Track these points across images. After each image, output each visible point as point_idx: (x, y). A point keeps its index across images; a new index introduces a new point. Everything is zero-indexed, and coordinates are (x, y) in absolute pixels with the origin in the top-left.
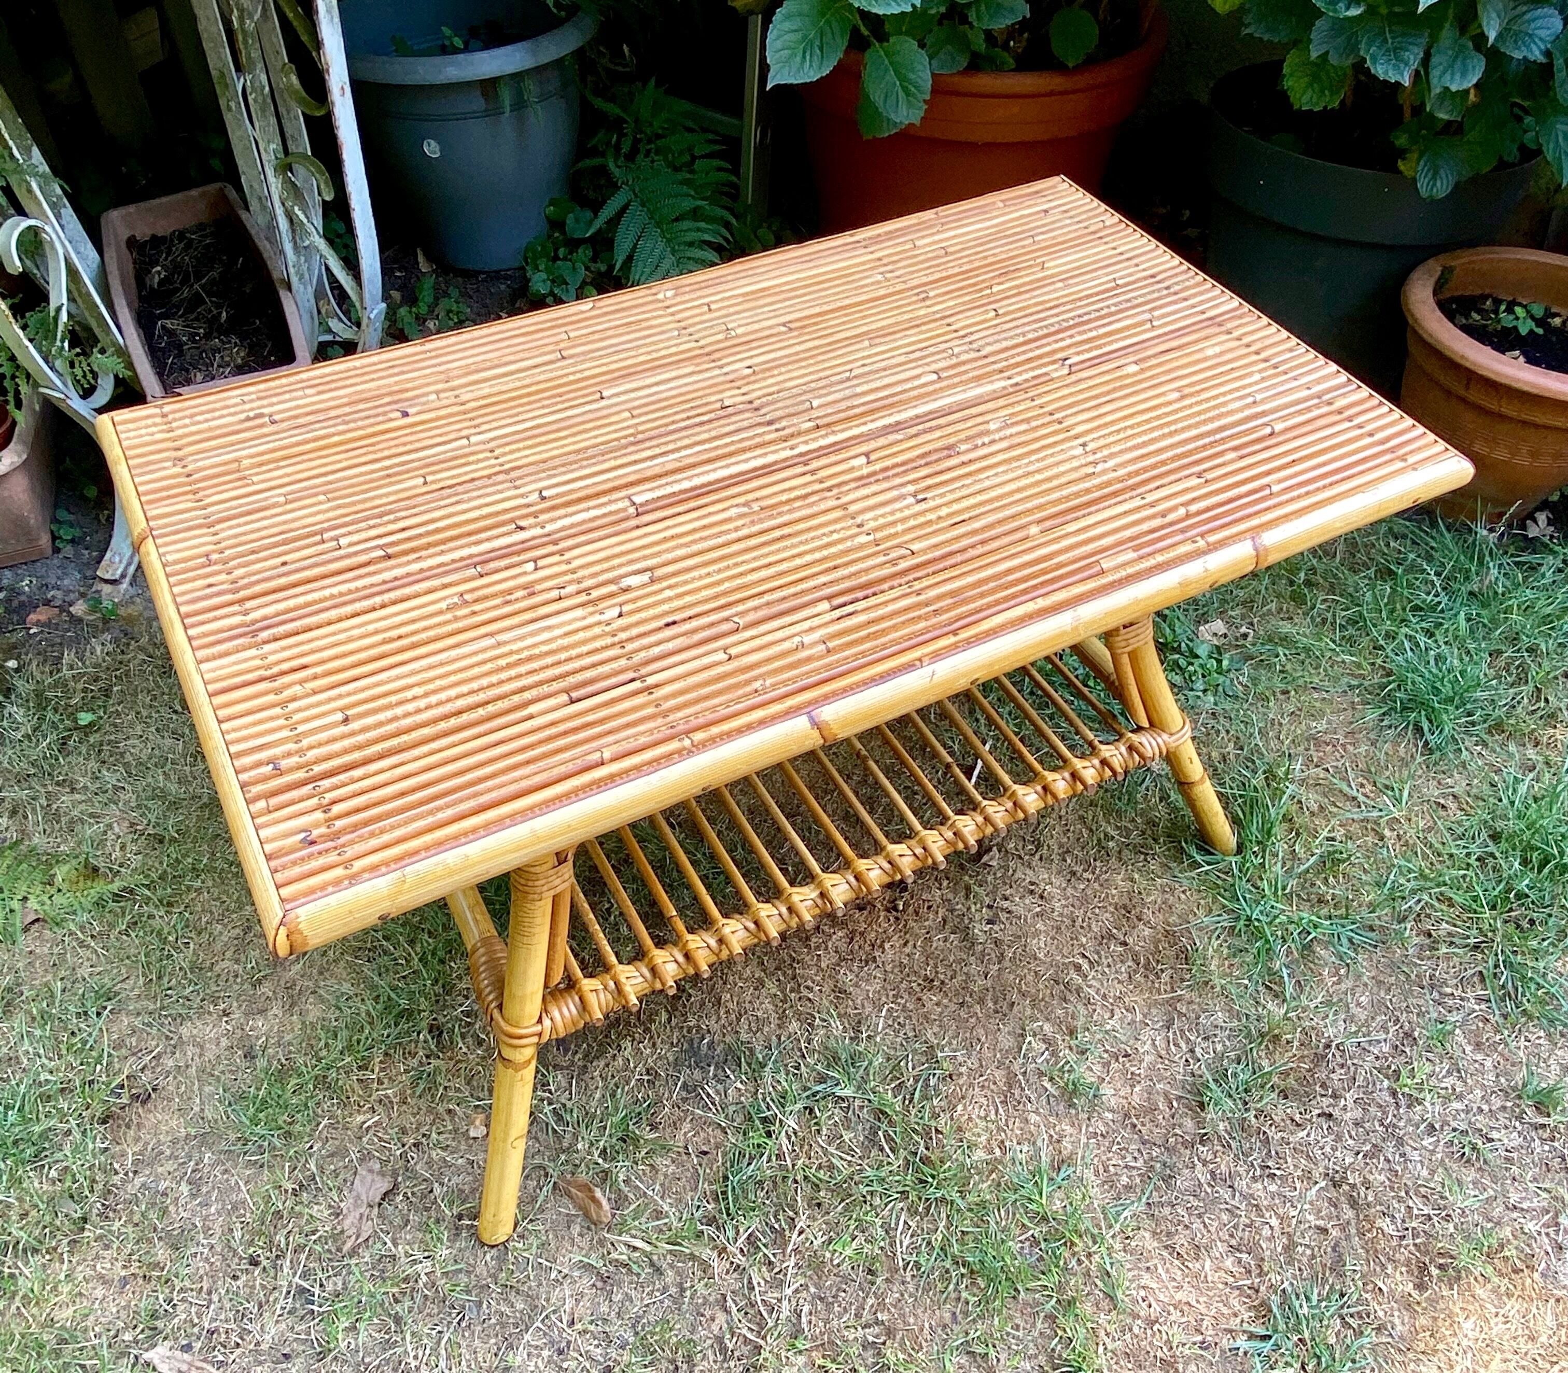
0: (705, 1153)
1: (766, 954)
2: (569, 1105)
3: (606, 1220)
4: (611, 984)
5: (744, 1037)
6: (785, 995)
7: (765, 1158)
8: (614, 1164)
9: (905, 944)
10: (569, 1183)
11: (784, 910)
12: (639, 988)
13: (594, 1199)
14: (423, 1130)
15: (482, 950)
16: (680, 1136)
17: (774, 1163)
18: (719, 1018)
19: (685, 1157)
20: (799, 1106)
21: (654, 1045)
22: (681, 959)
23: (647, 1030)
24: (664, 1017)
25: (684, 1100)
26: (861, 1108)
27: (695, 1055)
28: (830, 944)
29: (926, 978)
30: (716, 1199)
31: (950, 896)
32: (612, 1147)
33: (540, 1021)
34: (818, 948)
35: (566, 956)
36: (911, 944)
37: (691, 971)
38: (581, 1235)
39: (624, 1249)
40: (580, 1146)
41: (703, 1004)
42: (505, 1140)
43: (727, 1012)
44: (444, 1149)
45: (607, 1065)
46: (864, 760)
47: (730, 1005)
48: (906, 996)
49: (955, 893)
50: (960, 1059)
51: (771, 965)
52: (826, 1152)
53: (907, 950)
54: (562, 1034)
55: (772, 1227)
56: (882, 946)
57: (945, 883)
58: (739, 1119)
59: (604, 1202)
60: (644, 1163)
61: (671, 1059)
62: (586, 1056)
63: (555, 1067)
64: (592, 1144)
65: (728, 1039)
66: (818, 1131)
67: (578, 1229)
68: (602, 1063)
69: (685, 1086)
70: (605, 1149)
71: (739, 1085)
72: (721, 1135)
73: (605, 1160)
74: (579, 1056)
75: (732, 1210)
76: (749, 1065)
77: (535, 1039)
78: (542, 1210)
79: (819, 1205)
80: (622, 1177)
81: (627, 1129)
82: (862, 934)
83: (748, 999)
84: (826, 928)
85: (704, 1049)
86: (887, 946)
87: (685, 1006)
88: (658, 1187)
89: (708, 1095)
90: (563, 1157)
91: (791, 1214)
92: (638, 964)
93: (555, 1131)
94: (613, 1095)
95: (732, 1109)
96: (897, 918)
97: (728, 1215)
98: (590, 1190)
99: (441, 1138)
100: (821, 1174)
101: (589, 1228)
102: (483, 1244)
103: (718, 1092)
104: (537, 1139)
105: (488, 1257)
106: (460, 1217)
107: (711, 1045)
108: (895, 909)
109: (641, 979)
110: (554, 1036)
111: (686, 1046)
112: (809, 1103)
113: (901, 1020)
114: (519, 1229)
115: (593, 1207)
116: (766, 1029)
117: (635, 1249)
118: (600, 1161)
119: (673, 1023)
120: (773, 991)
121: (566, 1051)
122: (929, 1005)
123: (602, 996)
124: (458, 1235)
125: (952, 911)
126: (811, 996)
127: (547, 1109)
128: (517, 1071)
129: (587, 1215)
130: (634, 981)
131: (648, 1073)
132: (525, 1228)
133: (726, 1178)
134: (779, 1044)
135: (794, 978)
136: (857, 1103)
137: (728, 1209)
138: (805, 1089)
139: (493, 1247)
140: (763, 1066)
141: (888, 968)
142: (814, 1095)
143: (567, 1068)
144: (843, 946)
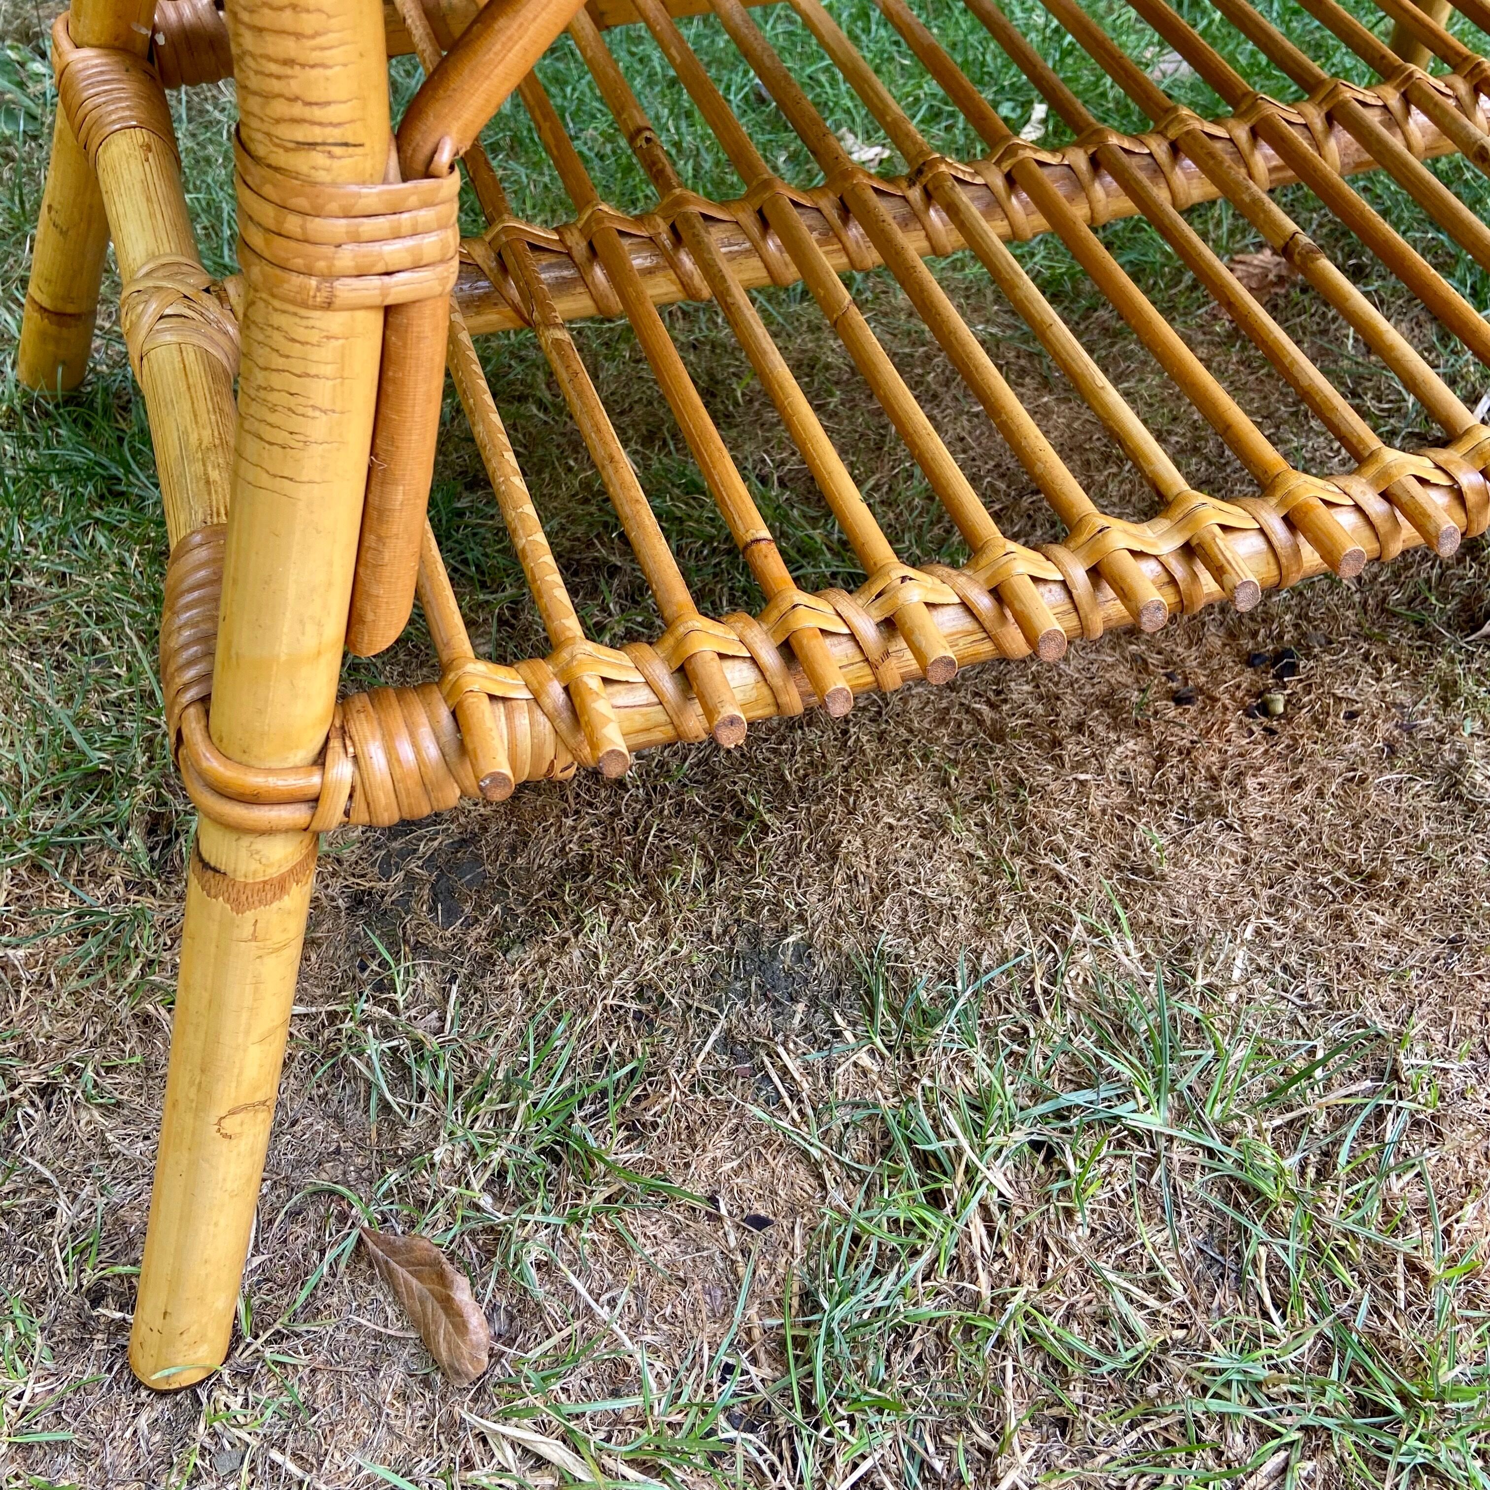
0: (760, 1223)
1: (955, 763)
2: (432, 1043)
3: (474, 1372)
4: (555, 692)
5: (888, 941)
6: (997, 861)
7: (920, 1264)
8: (518, 1214)
9: (1298, 785)
10: (392, 1250)
11: (1079, 575)
12: (639, 721)
13: (448, 1304)
14: (72, 1055)
15: (201, 554)
16: (701, 1164)
17: (942, 1279)
18: (830, 890)
19: (705, 1226)
20: (1020, 1136)
21: (664, 932)
22: (770, 657)
23: (652, 894)
24: (697, 868)
25: (722, 1076)
26: (1187, 1168)
27: (761, 967)
28: (1110, 763)
29: (1354, 871)
30: (778, 1354)
31: (1403, 697)
32: (522, 1169)
33: (320, 760)
34: (1078, 766)
35: (423, 560)
36: (1309, 788)
37: (795, 704)
38: (403, 1396)
39: (508, 1456)
40: (439, 1154)
41: (792, 854)
42: (199, 1109)
43: (852, 879)
44: (112, 1109)
45: (543, 962)
46: (1308, 255)
47: (859, 863)
48: (1304, 903)
49: (1416, 688)
50: (1456, 1080)
51: (965, 790)
52: (1087, 1273)
53: (1304, 797)
54: (388, 816)
55: (923, 1465)
56: (1237, 780)
57: (1389, 669)
58: (858, 1145)
59: (475, 1318)
60: (597, 1224)
61: (702, 970)
62: (496, 934)
63: (418, 948)
64: (472, 1155)
65: (847, 944)
66: (1069, 1213)
67: (398, 1374)
68: (531, 955)
69: (727, 1042)
70: (502, 1174)
71: (865, 1060)
72: (808, 1182)
73: (499, 1198)
74: (480, 931)
75: (820, 1396)
76: (895, 1012)
77: (298, 814)
78: (312, 1310)
79: (1063, 1424)
80: (534, 1252)
81: (564, 1130)
82: (1186, 753)
83: (906, 855)
84: (1100, 730)
85: (787, 959)
86: (1251, 783)
87: (749, 852)
88: (625, 1297)
89: (784, 1071)
90: (394, 1176)
91: (984, 1437)
92: (643, 649)
93: (386, 1107)
94: (543, 1037)
95: (842, 1115)
96: (1270, 732)
97: (809, 1408)
98: (442, 1278)
99: (107, 1082)
100: (1074, 1336)
101: (426, 1382)
102: (138, 1385)
103: (809, 1070)
104: (338, 1119)
105: (142, 1422)
106: (97, 1296)
107: (804, 952)
108: (1265, 709)
109: (644, 695)
110: (361, 816)
111: (741, 944)
112: (1050, 1133)
113: (1293, 960)
114: (242, 1357)
115: (443, 1328)
116: (944, 932)
117: (541, 1462)
118: (486, 1201)
119: (717, 887)
120: (969, 846)
121: (451, 914)
122: (1365, 938)
123: (523, 721)
124: (81, 1343)
125: (1409, 730)
126: (1062, 868)
127: (374, 1047)
128: (239, 907)
129: (426, 1344)
130: (623, 697)
131: (640, 995)
132: (258, 1356)
133: (809, 1300)
134: (975, 973)
135: (1020, 823)
136: (1179, 1154)
137: (807, 1392)
138: (1036, 1095)
139: (162, 1394)
140: (929, 1020)
141: (1256, 834)
142: (1061, 1115)
143: (445, 955)
144: (1141, 770)
